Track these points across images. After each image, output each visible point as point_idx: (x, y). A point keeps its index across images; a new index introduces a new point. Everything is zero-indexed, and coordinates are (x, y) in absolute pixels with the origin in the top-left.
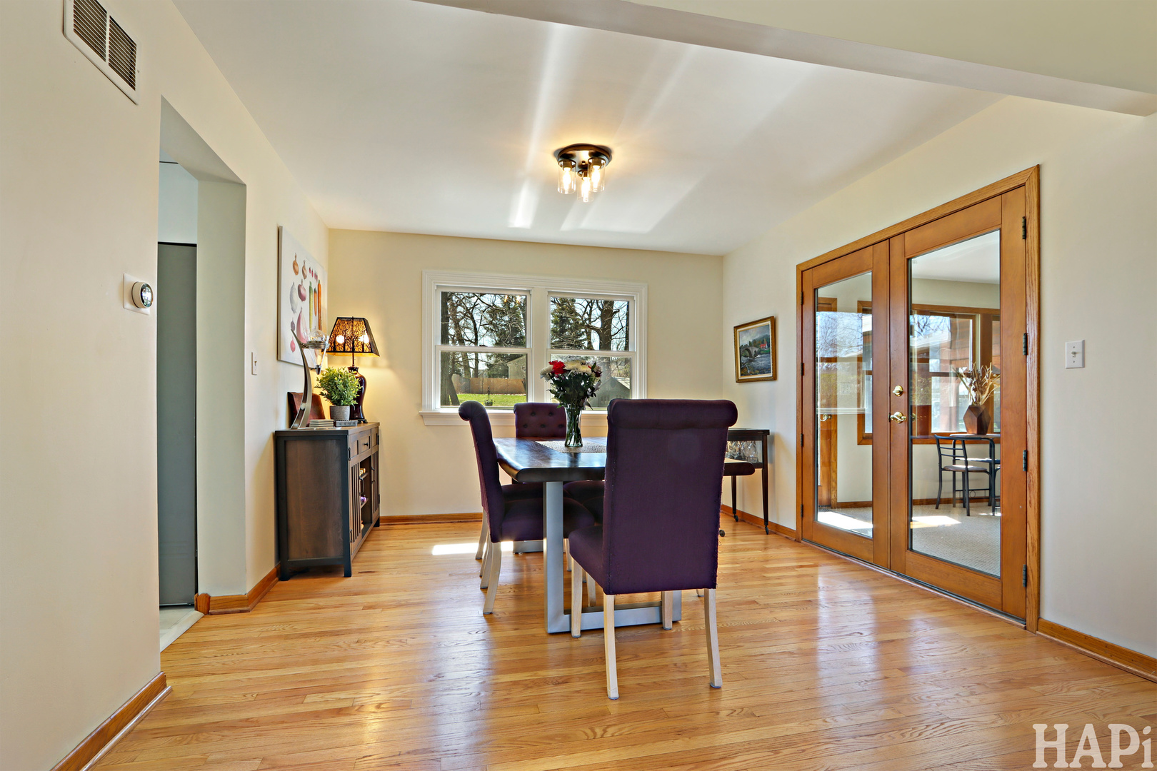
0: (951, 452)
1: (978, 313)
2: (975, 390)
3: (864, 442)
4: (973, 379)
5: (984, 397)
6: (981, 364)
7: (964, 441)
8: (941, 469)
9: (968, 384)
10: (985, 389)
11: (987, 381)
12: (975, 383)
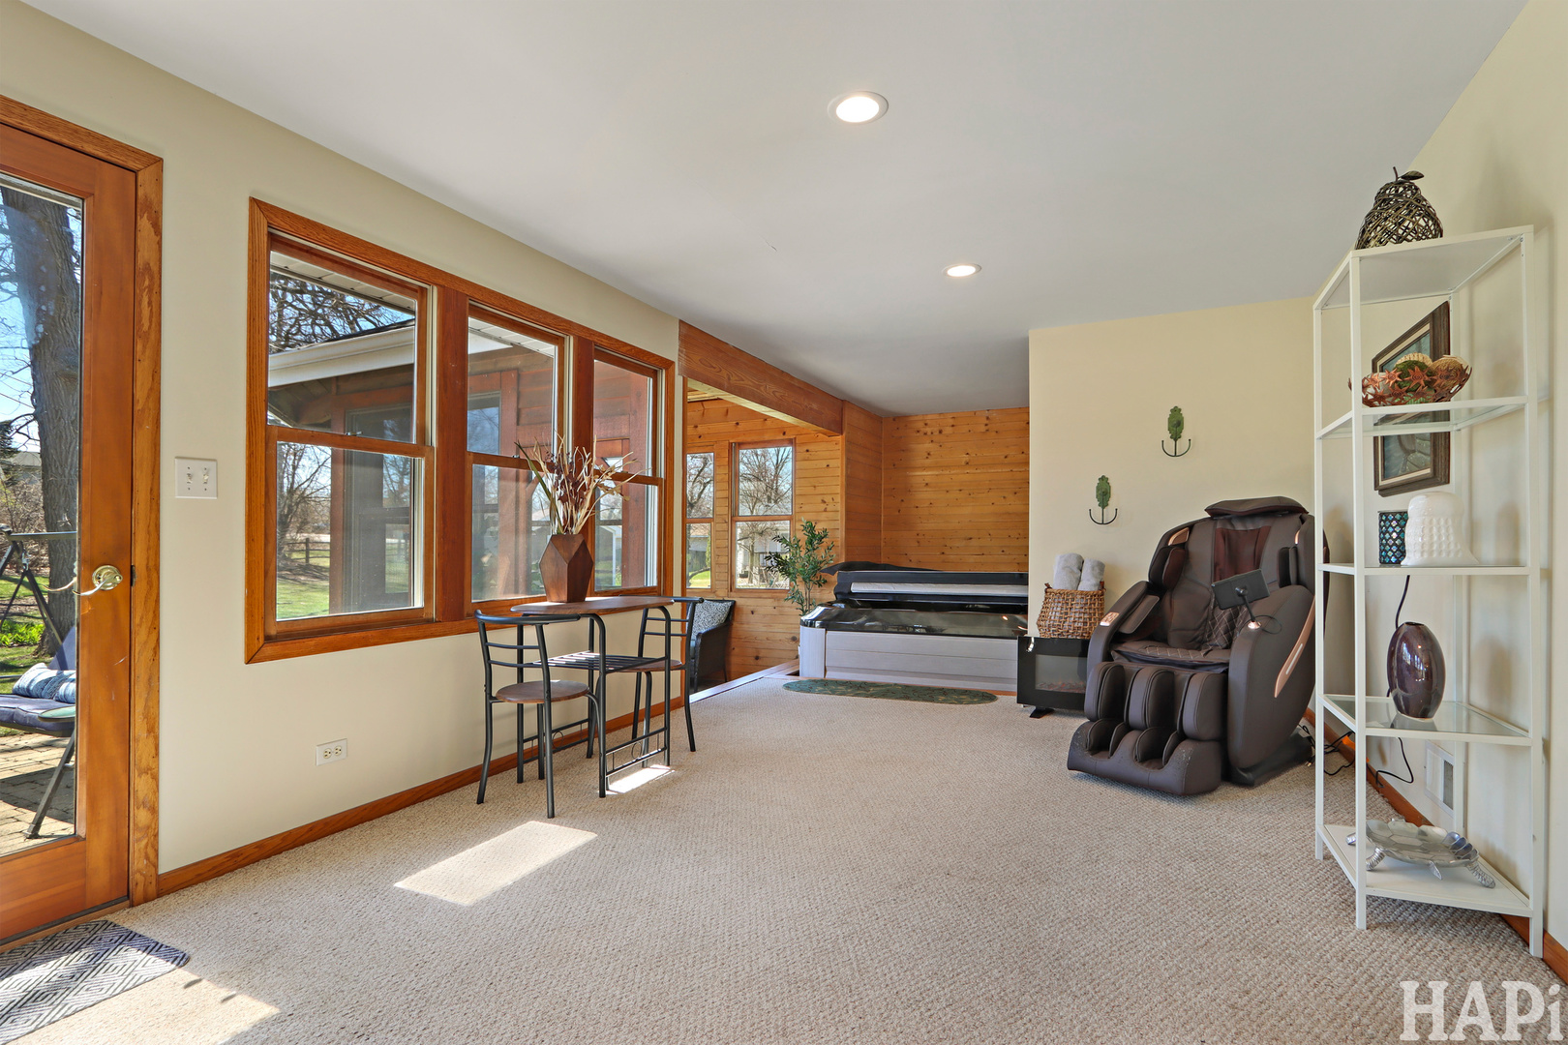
0: (511, 656)
1: (568, 332)
2: (563, 499)
3: (269, 649)
4: (559, 473)
5: (581, 516)
6: (575, 444)
7: (541, 619)
8: (490, 699)
9: (549, 484)
10: (584, 498)
11: (586, 481)
12: (563, 483)
